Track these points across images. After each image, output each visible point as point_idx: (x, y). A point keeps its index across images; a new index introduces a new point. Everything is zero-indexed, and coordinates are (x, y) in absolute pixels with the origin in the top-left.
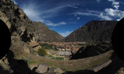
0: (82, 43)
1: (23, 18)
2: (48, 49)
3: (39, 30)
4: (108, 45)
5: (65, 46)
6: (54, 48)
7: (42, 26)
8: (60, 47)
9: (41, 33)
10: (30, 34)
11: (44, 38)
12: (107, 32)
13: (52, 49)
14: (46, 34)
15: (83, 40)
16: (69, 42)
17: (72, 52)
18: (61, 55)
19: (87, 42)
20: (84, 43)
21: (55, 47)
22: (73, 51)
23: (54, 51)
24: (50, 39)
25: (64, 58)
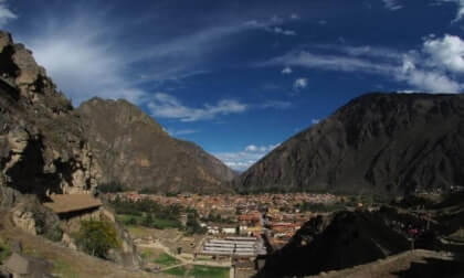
0: (317, 199)
1: (33, 88)
2: (157, 227)
3: (119, 138)
4: (431, 213)
5: (238, 213)
6: (184, 223)
7: (134, 119)
8: (215, 219)
9: (126, 153)
10: (60, 159)
11: (140, 178)
12: (439, 147)
13: (174, 227)
14: (150, 159)
15: (324, 185)
16: (257, 193)
17: (267, 244)
18: (214, 258)
19: (344, 193)
20: (328, 199)
21: (189, 217)
22: (273, 235)
23: (185, 239)
24: (169, 182)
25: (228, 269)
